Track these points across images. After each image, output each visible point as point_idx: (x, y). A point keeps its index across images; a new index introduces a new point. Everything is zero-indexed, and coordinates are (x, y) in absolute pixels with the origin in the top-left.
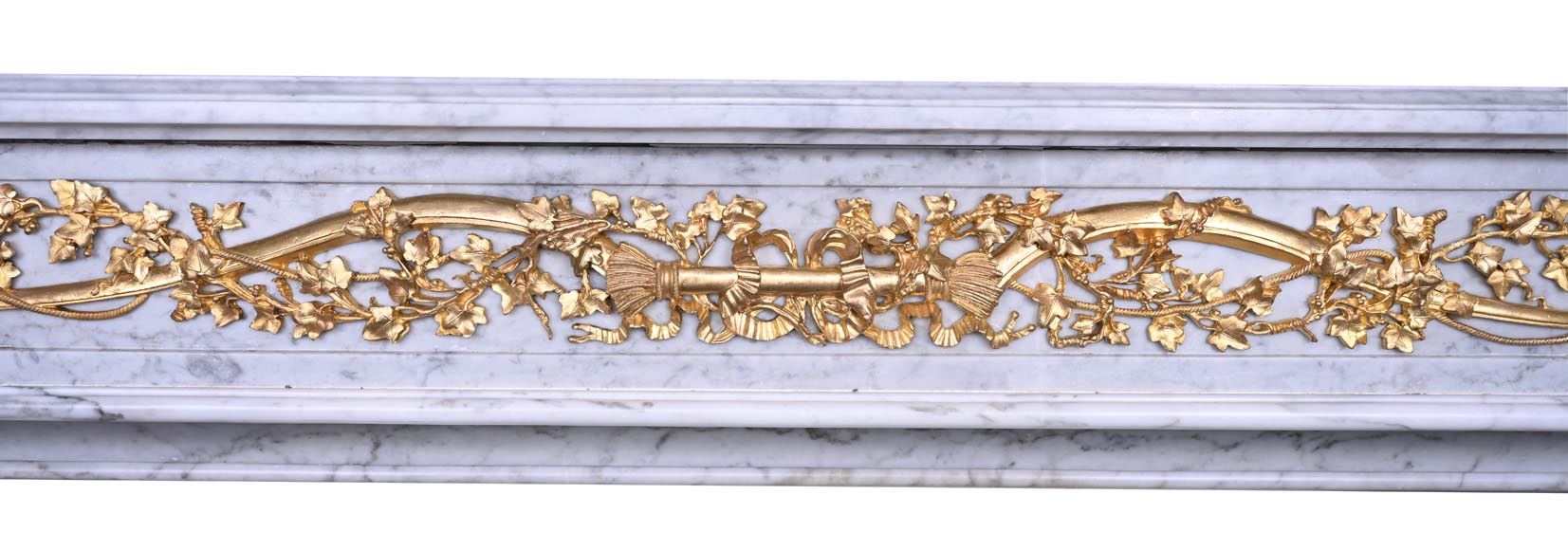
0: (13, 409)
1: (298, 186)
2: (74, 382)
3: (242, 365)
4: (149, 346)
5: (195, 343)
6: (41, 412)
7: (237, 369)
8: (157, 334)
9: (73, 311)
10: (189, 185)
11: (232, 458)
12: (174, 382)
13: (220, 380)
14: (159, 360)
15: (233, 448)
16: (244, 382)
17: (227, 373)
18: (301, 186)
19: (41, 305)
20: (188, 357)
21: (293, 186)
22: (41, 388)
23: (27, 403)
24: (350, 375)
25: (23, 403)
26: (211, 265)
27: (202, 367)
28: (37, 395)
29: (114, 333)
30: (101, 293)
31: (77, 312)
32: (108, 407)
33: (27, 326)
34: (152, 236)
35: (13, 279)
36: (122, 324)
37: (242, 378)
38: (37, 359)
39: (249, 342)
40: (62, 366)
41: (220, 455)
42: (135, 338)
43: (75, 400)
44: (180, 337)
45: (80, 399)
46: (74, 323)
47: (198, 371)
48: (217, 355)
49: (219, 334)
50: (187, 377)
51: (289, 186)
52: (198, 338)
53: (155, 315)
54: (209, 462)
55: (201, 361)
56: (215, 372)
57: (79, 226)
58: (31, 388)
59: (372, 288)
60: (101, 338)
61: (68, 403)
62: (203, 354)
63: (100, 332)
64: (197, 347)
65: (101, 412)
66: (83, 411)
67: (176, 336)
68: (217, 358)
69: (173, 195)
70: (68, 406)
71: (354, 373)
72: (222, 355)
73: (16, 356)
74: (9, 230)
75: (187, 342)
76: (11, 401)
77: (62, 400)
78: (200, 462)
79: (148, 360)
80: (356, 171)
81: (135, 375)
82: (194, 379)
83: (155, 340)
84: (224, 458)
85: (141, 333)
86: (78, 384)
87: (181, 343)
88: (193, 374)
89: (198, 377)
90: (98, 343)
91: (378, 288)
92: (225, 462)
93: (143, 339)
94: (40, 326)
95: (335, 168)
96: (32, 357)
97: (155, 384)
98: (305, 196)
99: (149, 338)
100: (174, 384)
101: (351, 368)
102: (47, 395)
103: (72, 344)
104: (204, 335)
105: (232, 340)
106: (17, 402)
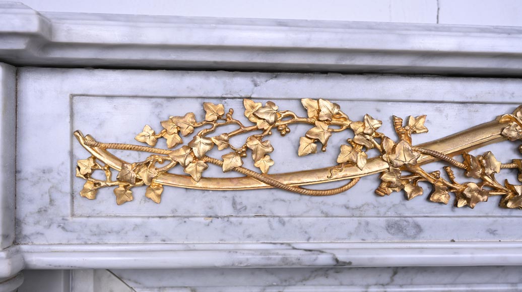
0: (275, 259)
1: (461, 105)
2: (309, 239)
3: (422, 226)
4: (357, 213)
5: (388, 211)
6: (294, 261)
7: (419, 228)
8: (363, 205)
9: (308, 190)
10: (390, 104)
11: (308, 282)
12: (377, 238)
13: (407, 237)
14: (367, 223)
15: (310, 276)
16: (423, 237)
17: (412, 232)
18: (463, 105)
19: (291, 185)
20: (387, 221)
21: (458, 105)
22: (289, 244)
23: (284, 255)
24: (493, 232)
25: (282, 255)
26: (412, 156)
27: (396, 228)
28: (287, 249)
29: (334, 205)
30: (334, 177)
31: (311, 190)
32: (342, 257)
33: (274, 200)
34: (368, 137)
35: (270, 166)
36: (340, 199)
37: (422, 235)
38: (283, 224)
39: (424, 210)
40: (301, 228)
41: (302, 281)
42: (347, 208)
43: (318, 253)
44: (378, 207)
45: (321, 251)
46: (307, 198)
47: (392, 231)
48: (406, 219)
49: (404, 204)
50: (385, 235)
51: (455, 105)
52: (390, 208)
53: (363, 192)
54: (294, 285)
55: (395, 223)
56: (404, 231)
57: (321, 130)
58: (282, 244)
59: (504, 173)
60: (325, 209)
61: (314, 254)
62: (397, 219)
63: (325, 204)
64: (389, 214)
65: (337, 260)
66: (324, 259)
67: (375, 207)
68: (405, 221)
69: (378, 111)
70: (314, 257)
71: (495, 231)
72: (409, 219)
73: (269, 221)
74: (270, 133)
75: (382, 210)
76: (273, 254)
77: (309, 252)
78: (289, 285)
79: (360, 223)
80: (502, 95)
81: (350, 234)
82: (390, 236)
83: (361, 210)
84: (304, 283)
85: (352, 205)
86: (311, 241)
87: (379, 211)
88: (389, 233)
89: (393, 234)
90: (322, 212)
91: (508, 173)
92: (304, 285)
93: (353, 209)
94: (284, 201)
95: (489, 93)
96: (280, 222)
97: (363, 240)
98: (465, 111)
99: (357, 208)
100: (376, 239)
101: (493, 228)
102: (294, 249)
103: (305, 212)
104: (394, 205)
105: (412, 209)
106: (277, 254)
